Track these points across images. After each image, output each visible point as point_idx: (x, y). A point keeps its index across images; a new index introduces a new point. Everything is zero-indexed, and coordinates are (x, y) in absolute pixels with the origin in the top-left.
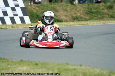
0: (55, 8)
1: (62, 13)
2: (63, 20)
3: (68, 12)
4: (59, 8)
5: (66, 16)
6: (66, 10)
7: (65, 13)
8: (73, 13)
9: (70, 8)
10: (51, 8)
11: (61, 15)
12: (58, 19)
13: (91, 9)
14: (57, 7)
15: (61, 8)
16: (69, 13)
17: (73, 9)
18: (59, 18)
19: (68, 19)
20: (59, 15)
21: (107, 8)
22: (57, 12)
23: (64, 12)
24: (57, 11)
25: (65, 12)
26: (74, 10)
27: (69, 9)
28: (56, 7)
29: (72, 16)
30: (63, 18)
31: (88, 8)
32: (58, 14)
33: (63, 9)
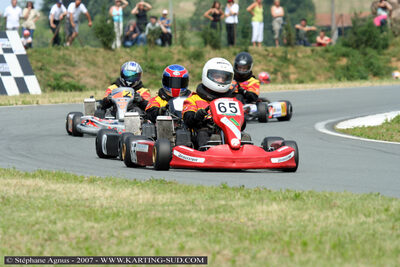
0: (68, 57)
1: (84, 69)
2: (88, 86)
3: (99, 67)
4: (77, 58)
5: (94, 77)
6: (94, 64)
7: (92, 70)
8: (111, 69)
9: (103, 57)
10: (60, 57)
11: (82, 75)
12: (77, 84)
13: (152, 60)
14: (73, 58)
15: (82, 58)
16: (101, 71)
17: (109, 59)
18: (78, 81)
19: (99, 84)
20: (78, 75)
21: (189, 58)
22: (72, 69)
23: (89, 68)
24: (73, 66)
25: (92, 68)
26: (114, 64)
27: (100, 60)
28: (70, 56)
29: (109, 78)
30: (88, 81)
31: (145, 59)
32: (76, 73)
33: (86, 60)
